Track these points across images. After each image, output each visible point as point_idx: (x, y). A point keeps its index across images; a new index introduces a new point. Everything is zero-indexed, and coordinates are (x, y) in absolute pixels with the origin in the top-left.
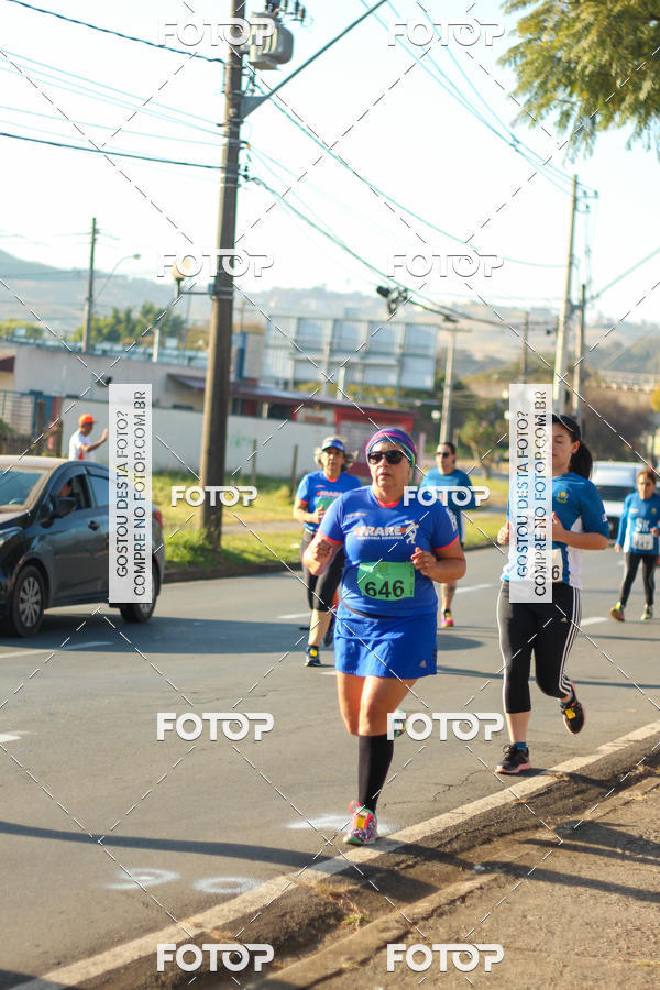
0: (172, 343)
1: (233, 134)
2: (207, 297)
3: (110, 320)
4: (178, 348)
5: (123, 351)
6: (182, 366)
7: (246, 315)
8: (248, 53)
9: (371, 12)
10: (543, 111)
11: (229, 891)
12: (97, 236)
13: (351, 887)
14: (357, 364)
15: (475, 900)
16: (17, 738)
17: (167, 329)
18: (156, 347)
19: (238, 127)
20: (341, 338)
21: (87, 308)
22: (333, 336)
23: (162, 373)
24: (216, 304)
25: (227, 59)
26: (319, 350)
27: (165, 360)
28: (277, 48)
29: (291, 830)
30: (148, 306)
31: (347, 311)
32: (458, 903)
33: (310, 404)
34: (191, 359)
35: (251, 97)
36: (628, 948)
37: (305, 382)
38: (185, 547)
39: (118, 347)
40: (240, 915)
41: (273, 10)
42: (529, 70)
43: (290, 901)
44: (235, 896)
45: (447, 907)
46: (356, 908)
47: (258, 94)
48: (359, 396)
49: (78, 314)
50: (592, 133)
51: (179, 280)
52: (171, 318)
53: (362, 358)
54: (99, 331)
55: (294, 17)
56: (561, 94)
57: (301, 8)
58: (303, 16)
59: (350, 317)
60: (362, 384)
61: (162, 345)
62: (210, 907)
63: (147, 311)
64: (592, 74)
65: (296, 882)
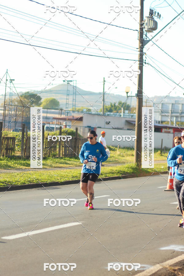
0: (127, 112)
1: (141, 51)
2: (135, 97)
3: (110, 106)
4: (128, 113)
5: (113, 114)
6: (130, 118)
7: (147, 103)
8: (145, 28)
9: (179, 15)
11: (142, 269)
12: (105, 82)
13: (179, 268)
14: (179, 116)
16: (81, 223)
17: (126, 108)
18: (122, 113)
19: (143, 49)
20: (174, 109)
21: (103, 103)
22: (172, 108)
23: (124, 120)
24: (138, 99)
25: (139, 30)
26: (168, 112)
27: (125, 116)
28: (153, 26)
29: (161, 250)
30: (120, 102)
31: (176, 101)
33: (166, 127)
34: (132, 116)
35: (146, 40)
37: (165, 122)
38: (131, 168)
39: (112, 113)
41: (151, 16)
43: (160, 272)
44: (144, 271)
46: (181, 274)
47: (148, 39)
48: (180, 125)
49: (100, 104)
51: (127, 93)
52: (127, 105)
53: (180, 114)
54: (107, 109)
55: (157, 17)
57: (159, 14)
58: (160, 17)
59: (177, 103)
60: (180, 121)
61: (124, 112)
62: (136, 274)
63: (120, 103)
65: (162, 266)
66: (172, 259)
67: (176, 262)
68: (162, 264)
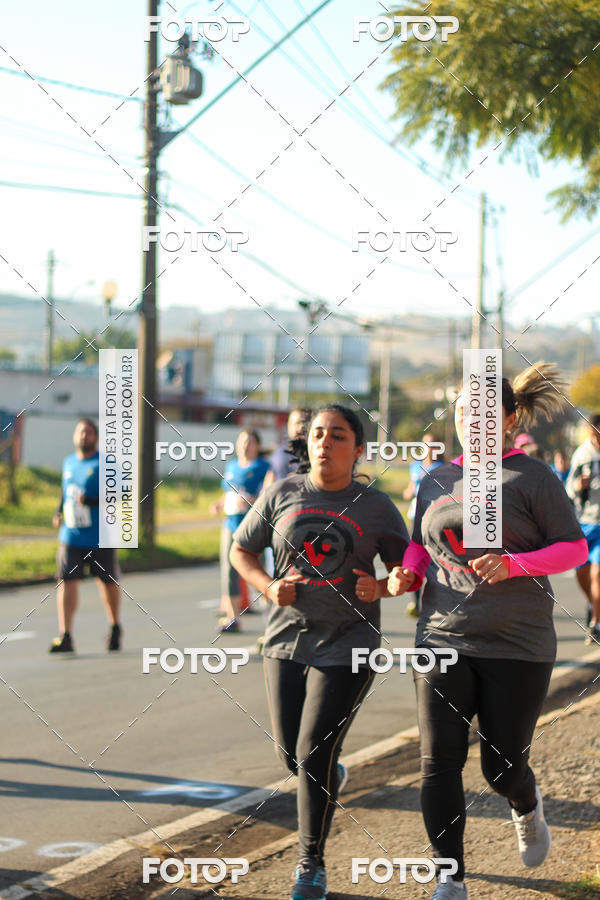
1: (152, 166)
8: (162, 91)
10: (420, 131)
11: (69, 855)
12: (54, 266)
14: (299, 373)
15: (291, 855)
19: (156, 159)
21: (47, 331)
25: (144, 97)
28: (190, 86)
32: (275, 858)
33: (253, 411)
35: (167, 132)
36: (425, 893)
37: (255, 392)
40: (73, 877)
41: (184, 51)
42: (406, 95)
43: (123, 862)
44: (72, 859)
45: (262, 862)
50: (466, 151)
51: (109, 300)
53: (301, 368)
55: (203, 56)
56: (437, 115)
57: (210, 49)
58: (212, 55)
64: (463, 96)
65: (133, 844)
66: (169, 822)
67: (179, 831)
68: (135, 837)
